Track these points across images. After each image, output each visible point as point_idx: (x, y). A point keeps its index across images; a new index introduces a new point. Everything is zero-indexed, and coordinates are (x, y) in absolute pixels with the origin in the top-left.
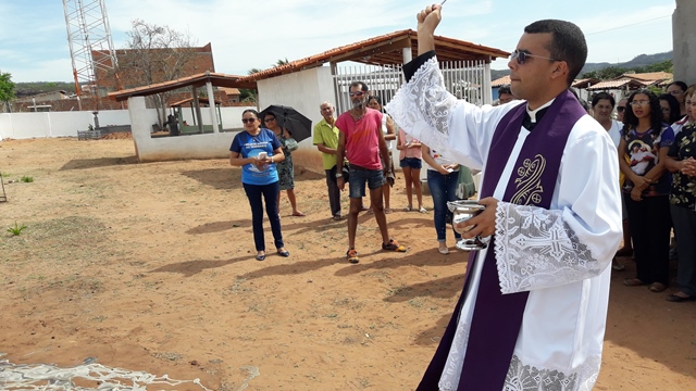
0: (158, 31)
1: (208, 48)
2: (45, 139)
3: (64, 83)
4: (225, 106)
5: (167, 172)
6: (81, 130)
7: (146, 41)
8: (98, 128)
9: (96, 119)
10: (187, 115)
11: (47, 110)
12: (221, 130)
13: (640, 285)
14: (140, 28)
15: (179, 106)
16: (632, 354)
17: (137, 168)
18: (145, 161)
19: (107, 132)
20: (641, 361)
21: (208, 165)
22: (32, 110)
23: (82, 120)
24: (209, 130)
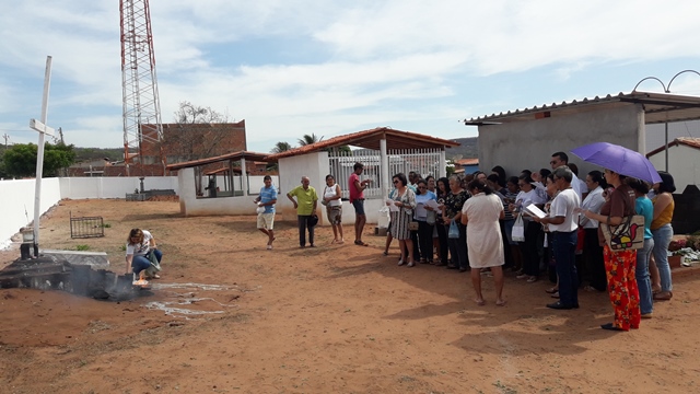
0: (201, 112)
1: (242, 124)
2: (97, 200)
3: (98, 149)
4: (253, 175)
5: (208, 222)
6: (129, 193)
7: (190, 119)
8: (142, 191)
9: (142, 184)
10: (221, 182)
11: (100, 175)
12: (249, 194)
14: (186, 109)
15: (214, 175)
17: (185, 220)
18: (190, 216)
19: (151, 195)
21: (238, 219)
22: (88, 175)
23: (130, 184)
24: (240, 194)
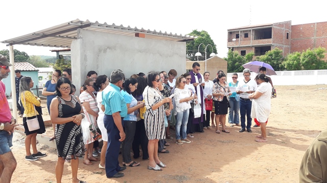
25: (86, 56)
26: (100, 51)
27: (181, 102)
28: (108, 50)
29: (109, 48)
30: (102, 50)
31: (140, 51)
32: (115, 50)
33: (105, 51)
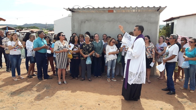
13: (73, 79)
16: (85, 92)
20: (87, 93)
25: (74, 25)
26: (82, 22)
27: (110, 54)
28: (86, 22)
29: (87, 20)
30: (83, 22)
31: (109, 21)
32: (91, 21)
33: (85, 22)
